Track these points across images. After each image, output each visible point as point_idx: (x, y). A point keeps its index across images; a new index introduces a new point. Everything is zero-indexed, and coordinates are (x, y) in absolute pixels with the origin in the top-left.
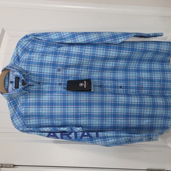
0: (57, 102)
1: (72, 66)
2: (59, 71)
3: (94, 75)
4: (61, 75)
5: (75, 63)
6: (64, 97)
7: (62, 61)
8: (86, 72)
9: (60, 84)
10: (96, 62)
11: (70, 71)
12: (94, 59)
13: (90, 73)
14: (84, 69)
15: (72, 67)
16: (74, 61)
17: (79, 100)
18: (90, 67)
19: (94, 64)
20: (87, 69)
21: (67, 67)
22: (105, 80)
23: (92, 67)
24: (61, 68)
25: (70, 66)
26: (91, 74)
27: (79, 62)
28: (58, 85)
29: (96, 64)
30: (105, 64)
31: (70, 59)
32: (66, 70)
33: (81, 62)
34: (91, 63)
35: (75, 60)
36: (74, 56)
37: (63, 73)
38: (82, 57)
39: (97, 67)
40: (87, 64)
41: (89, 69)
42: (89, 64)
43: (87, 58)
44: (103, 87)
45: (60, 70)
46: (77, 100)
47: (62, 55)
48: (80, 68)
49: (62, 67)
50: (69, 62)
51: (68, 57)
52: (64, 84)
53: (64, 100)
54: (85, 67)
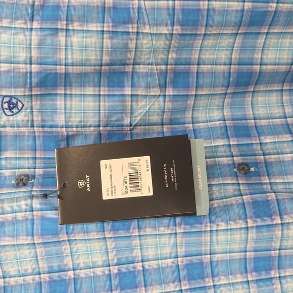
0: (15, 281)
1: (82, 78)
2: (10, 109)
3: (200, 115)
4: (28, 132)
5: (93, 57)
6: (53, 249)
7: (22, 54)
8: (158, 104)
9: (22, 181)
10: (209, 42)
11: (74, 103)
12: (196, 24)
13: (180, 104)
14: (148, 87)
15: (81, 85)
16: (84, 48)
17: (137, 254)
18: (176, 74)
19: (195, 56)
20: (163, 86)
21: (55, 85)
22: (260, 131)
23: (187, 74)
24: (19, 92)
25: (66, 80)
26: (184, 110)
27: (113, 51)
28: (13, 186)
29: (207, 56)
30: (253, 49)
31: (62, 39)
32: (48, 102)
33: (125, 49)
34: (179, 49)
35: (92, 40)
36: (84, 19)
37: (37, 118)
38: (127, 22)
39: (213, 74)
40: (161, 57)
41: (174, 85)
42: (172, 57)
43: (158, 24)
44: (258, 175)
45: (16, 105)
46: (125, 255)
47: (16, 18)
48: (121, 86)
49: (24, 86)
50: (61, 56)
51: (50, 25)
52: (45, 176)
53: (55, 264)
54: (152, 75)
